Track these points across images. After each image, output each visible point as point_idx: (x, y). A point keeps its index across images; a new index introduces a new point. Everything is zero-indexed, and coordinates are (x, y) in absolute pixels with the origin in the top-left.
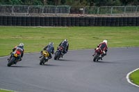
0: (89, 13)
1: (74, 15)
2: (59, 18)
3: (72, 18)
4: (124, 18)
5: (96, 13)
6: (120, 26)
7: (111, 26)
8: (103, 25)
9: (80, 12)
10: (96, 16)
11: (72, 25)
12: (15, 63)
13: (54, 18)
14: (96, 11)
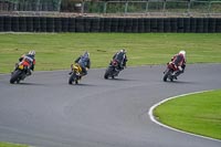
0: (91, 11)
1: (67, 15)
2: (42, 19)
3: (63, 20)
4: (146, 20)
5: (102, 11)
6: (139, 32)
7: (125, 32)
8: (113, 30)
9: (77, 10)
10: (102, 16)
11: (63, 30)
12: (21, 78)
13: (34, 19)
14: (102, 7)
